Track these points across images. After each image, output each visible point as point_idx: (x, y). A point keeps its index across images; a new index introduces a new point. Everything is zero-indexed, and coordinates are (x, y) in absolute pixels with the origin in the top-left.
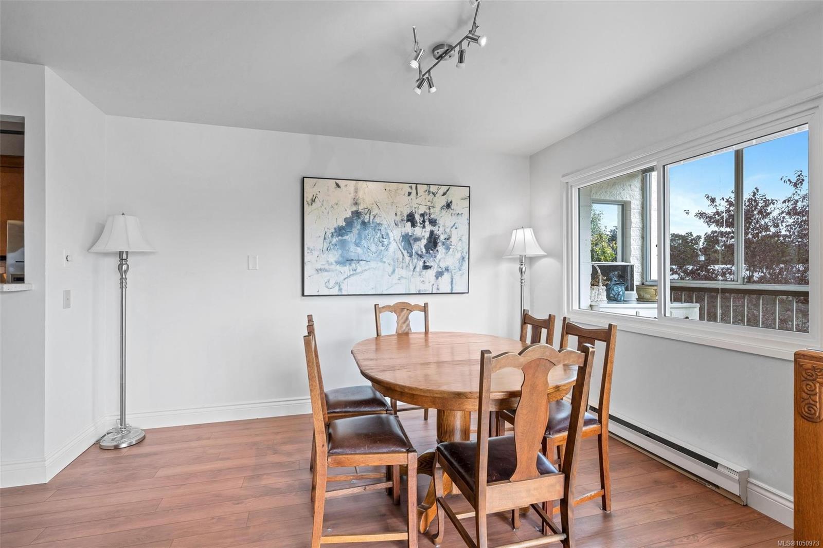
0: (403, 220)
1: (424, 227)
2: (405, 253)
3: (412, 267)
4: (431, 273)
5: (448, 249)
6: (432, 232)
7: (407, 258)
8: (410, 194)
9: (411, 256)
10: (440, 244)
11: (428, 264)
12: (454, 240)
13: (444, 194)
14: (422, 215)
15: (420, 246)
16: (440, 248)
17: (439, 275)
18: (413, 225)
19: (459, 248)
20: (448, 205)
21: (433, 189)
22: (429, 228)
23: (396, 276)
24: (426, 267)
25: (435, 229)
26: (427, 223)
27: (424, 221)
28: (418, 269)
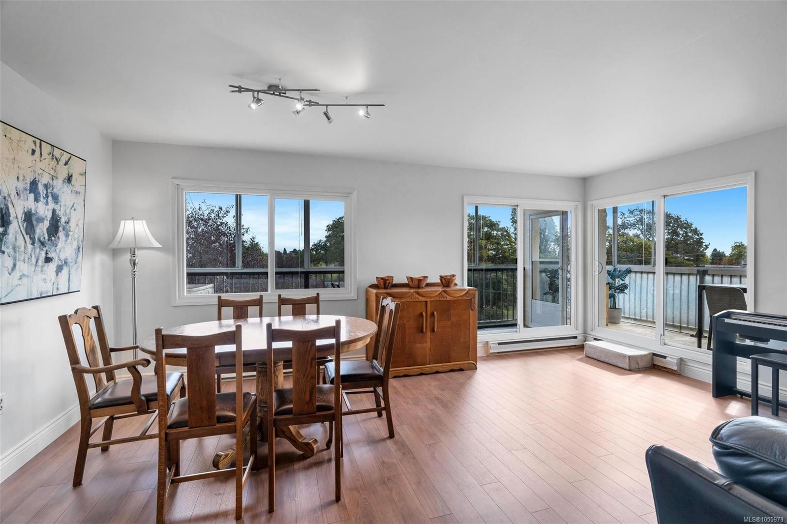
0: (25, 189)
1: (47, 204)
2: (27, 238)
3: (34, 260)
4: (52, 266)
5: (67, 236)
6: (54, 211)
7: (30, 246)
8: (33, 152)
9: (33, 244)
10: (61, 229)
11: (50, 255)
12: (72, 224)
13: (66, 164)
14: (46, 186)
15: (42, 229)
16: (61, 234)
17: (59, 269)
18: (36, 200)
19: (76, 236)
20: (69, 179)
21: (57, 153)
22: (52, 205)
23: (17, 274)
24: (48, 260)
25: (57, 207)
26: (50, 198)
27: (47, 196)
28: (40, 263)
